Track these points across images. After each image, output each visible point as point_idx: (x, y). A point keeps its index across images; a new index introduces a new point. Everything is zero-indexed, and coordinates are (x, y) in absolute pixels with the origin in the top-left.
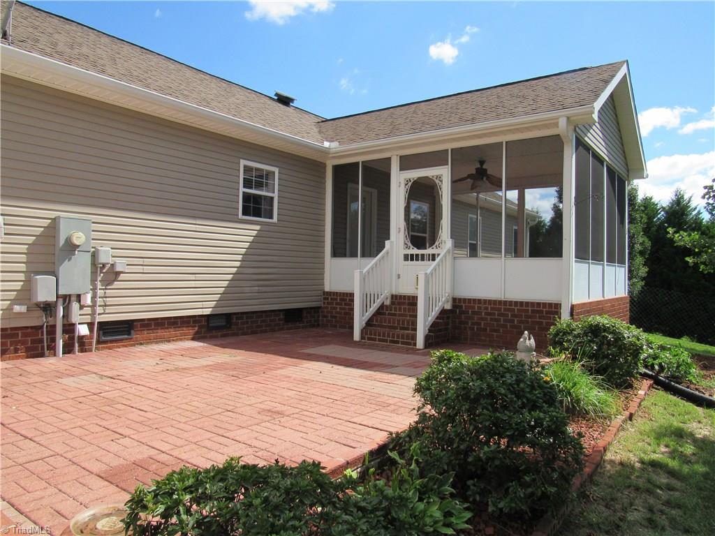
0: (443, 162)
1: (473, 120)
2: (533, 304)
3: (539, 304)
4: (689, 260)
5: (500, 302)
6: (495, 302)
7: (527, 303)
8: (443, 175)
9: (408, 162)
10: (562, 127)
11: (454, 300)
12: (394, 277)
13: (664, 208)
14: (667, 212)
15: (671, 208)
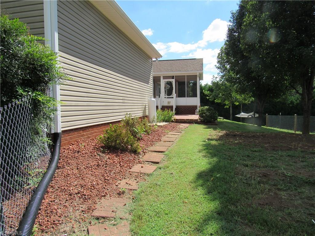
0: (173, 78)
2: (192, 106)
3: (193, 106)
4: (207, 97)
5: (186, 106)
6: (185, 106)
7: (191, 106)
8: (173, 81)
9: (165, 78)
10: (198, 74)
11: (176, 106)
12: (162, 102)
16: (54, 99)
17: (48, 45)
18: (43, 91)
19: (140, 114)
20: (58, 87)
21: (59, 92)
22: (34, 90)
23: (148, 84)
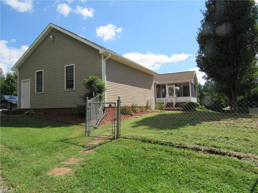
1: (178, 80)
6: (182, 102)
8: (174, 86)
9: (168, 85)
13: (203, 86)
14: (204, 87)
15: (205, 86)
16: (104, 95)
17: (103, 81)
18: (102, 94)
19: (145, 105)
20: (106, 92)
21: (106, 94)
22: (100, 93)
23: (150, 90)
